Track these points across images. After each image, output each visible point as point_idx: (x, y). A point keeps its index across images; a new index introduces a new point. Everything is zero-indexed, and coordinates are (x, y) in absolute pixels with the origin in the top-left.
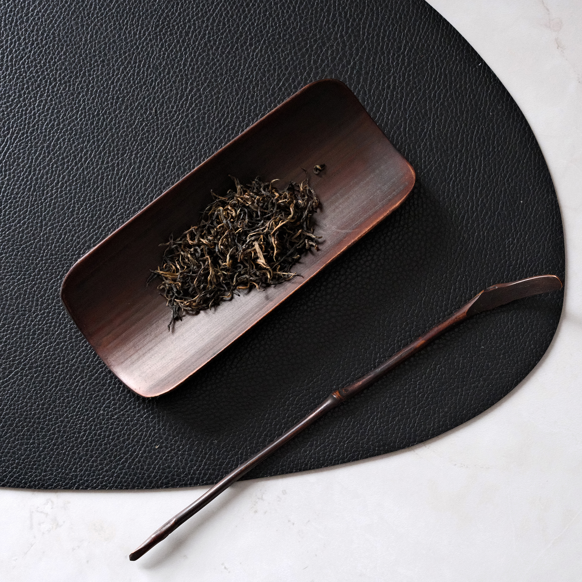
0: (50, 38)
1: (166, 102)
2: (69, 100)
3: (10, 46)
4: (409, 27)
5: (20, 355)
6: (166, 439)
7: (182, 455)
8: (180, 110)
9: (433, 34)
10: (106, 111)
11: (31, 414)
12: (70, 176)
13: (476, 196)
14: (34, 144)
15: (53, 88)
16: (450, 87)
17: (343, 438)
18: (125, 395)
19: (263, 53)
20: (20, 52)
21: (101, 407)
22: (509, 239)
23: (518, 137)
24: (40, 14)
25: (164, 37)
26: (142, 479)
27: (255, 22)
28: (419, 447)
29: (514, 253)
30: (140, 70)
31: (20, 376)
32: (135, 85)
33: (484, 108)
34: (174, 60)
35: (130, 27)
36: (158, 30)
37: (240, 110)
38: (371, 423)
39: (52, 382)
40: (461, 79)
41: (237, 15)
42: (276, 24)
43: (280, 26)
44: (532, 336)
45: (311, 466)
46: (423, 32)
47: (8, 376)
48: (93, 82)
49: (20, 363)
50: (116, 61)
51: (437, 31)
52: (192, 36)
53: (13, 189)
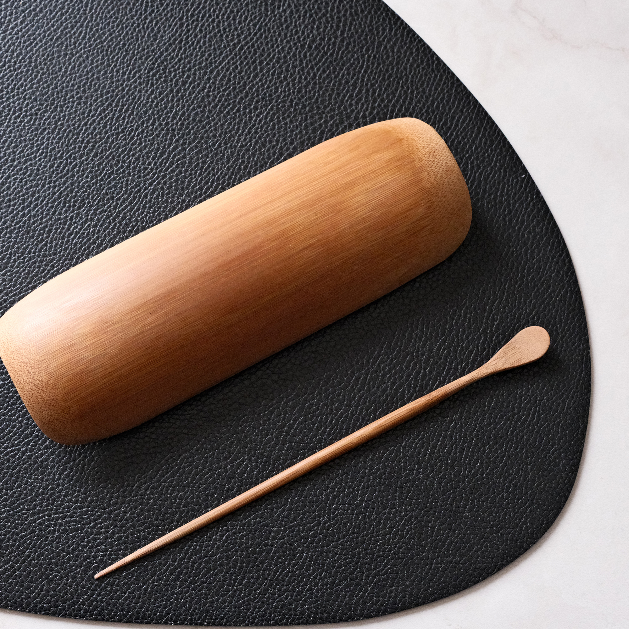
0: (25, 62)
1: (143, 156)
2: (31, 136)
4: (446, 120)
6: (58, 555)
7: (74, 577)
8: (157, 169)
10: (71, 155)
12: (12, 221)
16: (483, 197)
17: (274, 594)
19: (268, 119)
22: (523, 388)
24: (20, 33)
25: (157, 83)
26: (19, 598)
27: (266, 83)
30: (121, 115)
32: (111, 132)
33: (519, 228)
34: (163, 111)
35: (120, 65)
36: (151, 73)
37: (228, 180)
38: (311, 582)
40: (497, 190)
41: (246, 71)
42: (289, 90)
43: (294, 92)
44: (531, 511)
45: (227, 621)
46: (461, 126)
48: (64, 120)
50: (95, 100)
51: (479, 129)
52: (189, 87)
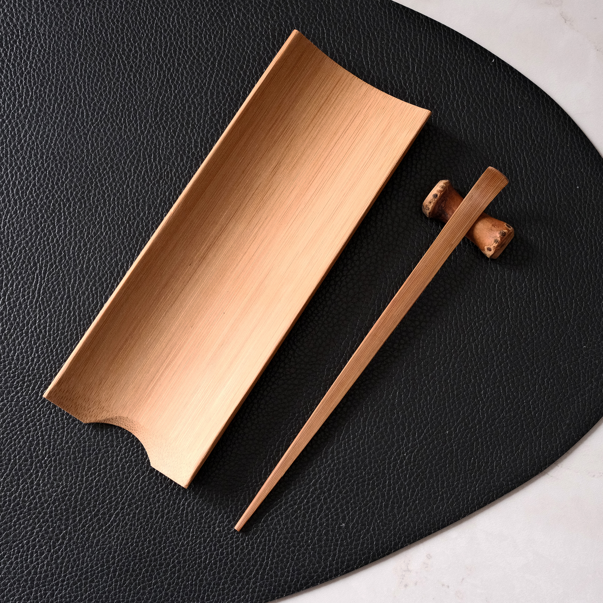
3: (12, 179)
5: (115, 495)
9: (437, 45)
11: (144, 553)
13: (531, 194)
14: (65, 272)
15: (68, 209)
18: (235, 504)
20: (24, 182)
21: (214, 524)
23: (554, 123)
28: (552, 468)
29: (586, 242)
31: (122, 516)
39: (157, 513)
47: (109, 520)
49: (117, 503)
53: (58, 326)
